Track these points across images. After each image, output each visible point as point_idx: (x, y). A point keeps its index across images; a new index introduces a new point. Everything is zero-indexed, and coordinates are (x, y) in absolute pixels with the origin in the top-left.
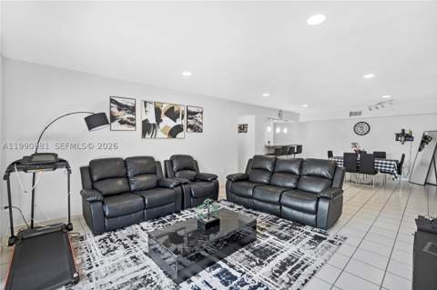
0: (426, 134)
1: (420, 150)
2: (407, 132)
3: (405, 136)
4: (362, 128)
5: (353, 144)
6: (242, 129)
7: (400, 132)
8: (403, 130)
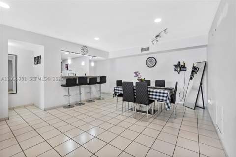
0: (195, 66)
1: (191, 78)
2: (182, 64)
3: (180, 67)
4: (151, 62)
5: (135, 73)
6: (38, 60)
7: (177, 64)
8: (179, 62)
